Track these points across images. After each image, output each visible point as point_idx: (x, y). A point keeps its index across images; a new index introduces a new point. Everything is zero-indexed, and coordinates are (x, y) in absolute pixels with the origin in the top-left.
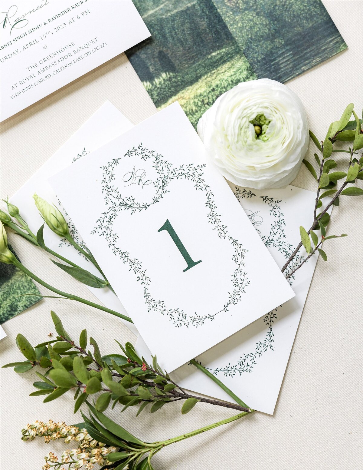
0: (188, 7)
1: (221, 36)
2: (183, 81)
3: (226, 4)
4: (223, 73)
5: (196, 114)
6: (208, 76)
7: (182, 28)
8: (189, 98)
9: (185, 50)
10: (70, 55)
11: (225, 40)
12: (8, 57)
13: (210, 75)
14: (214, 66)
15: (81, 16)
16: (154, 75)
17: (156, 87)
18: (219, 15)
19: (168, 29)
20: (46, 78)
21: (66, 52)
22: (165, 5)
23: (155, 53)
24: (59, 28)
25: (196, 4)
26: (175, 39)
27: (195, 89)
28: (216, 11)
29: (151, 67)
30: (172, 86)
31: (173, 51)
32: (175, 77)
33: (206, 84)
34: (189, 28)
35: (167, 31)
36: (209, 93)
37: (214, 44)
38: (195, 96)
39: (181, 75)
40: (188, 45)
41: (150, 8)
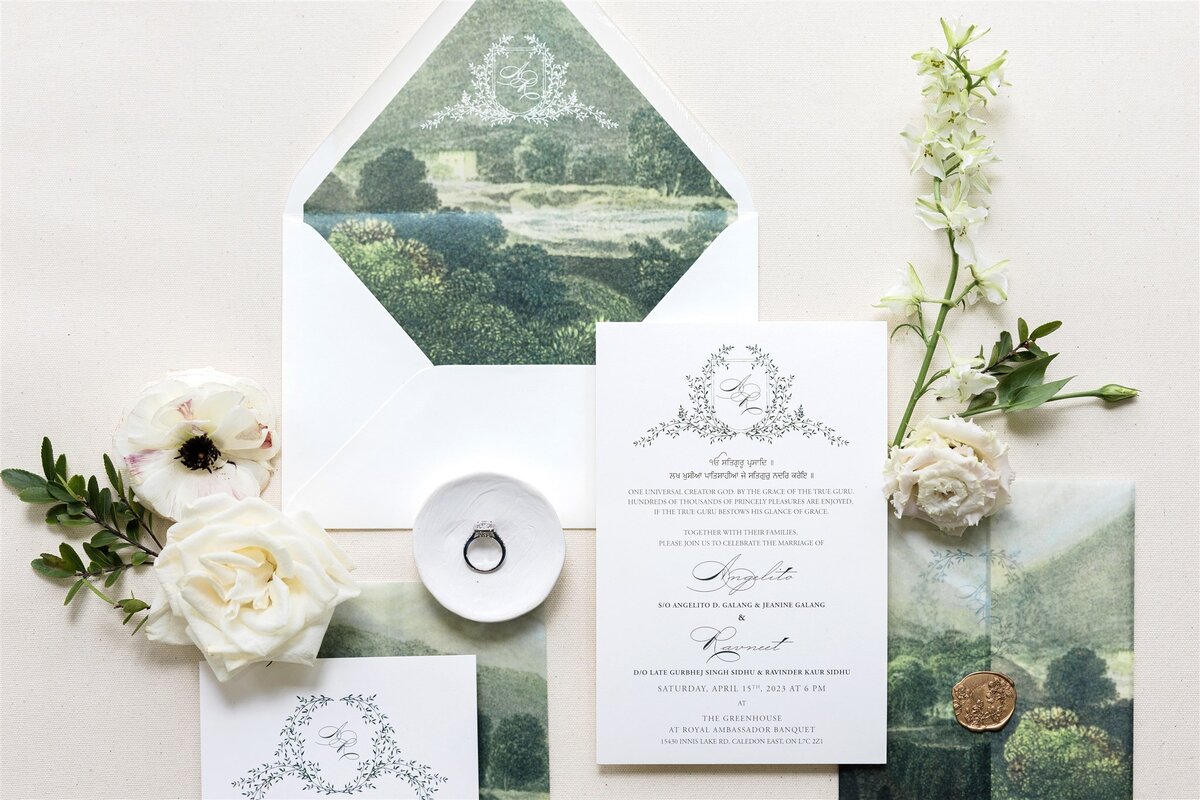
0: (955, 749)
3: (1007, 773)
7: (931, 772)
10: (768, 730)
12: (687, 689)
15: (810, 688)
18: (990, 782)
19: (913, 764)
20: (720, 741)
21: (765, 724)
22: (927, 730)
23: (878, 786)
24: (773, 689)
25: (968, 751)
26: (914, 782)
31: (903, 796)
34: (941, 778)
35: (910, 766)
41: (905, 723)
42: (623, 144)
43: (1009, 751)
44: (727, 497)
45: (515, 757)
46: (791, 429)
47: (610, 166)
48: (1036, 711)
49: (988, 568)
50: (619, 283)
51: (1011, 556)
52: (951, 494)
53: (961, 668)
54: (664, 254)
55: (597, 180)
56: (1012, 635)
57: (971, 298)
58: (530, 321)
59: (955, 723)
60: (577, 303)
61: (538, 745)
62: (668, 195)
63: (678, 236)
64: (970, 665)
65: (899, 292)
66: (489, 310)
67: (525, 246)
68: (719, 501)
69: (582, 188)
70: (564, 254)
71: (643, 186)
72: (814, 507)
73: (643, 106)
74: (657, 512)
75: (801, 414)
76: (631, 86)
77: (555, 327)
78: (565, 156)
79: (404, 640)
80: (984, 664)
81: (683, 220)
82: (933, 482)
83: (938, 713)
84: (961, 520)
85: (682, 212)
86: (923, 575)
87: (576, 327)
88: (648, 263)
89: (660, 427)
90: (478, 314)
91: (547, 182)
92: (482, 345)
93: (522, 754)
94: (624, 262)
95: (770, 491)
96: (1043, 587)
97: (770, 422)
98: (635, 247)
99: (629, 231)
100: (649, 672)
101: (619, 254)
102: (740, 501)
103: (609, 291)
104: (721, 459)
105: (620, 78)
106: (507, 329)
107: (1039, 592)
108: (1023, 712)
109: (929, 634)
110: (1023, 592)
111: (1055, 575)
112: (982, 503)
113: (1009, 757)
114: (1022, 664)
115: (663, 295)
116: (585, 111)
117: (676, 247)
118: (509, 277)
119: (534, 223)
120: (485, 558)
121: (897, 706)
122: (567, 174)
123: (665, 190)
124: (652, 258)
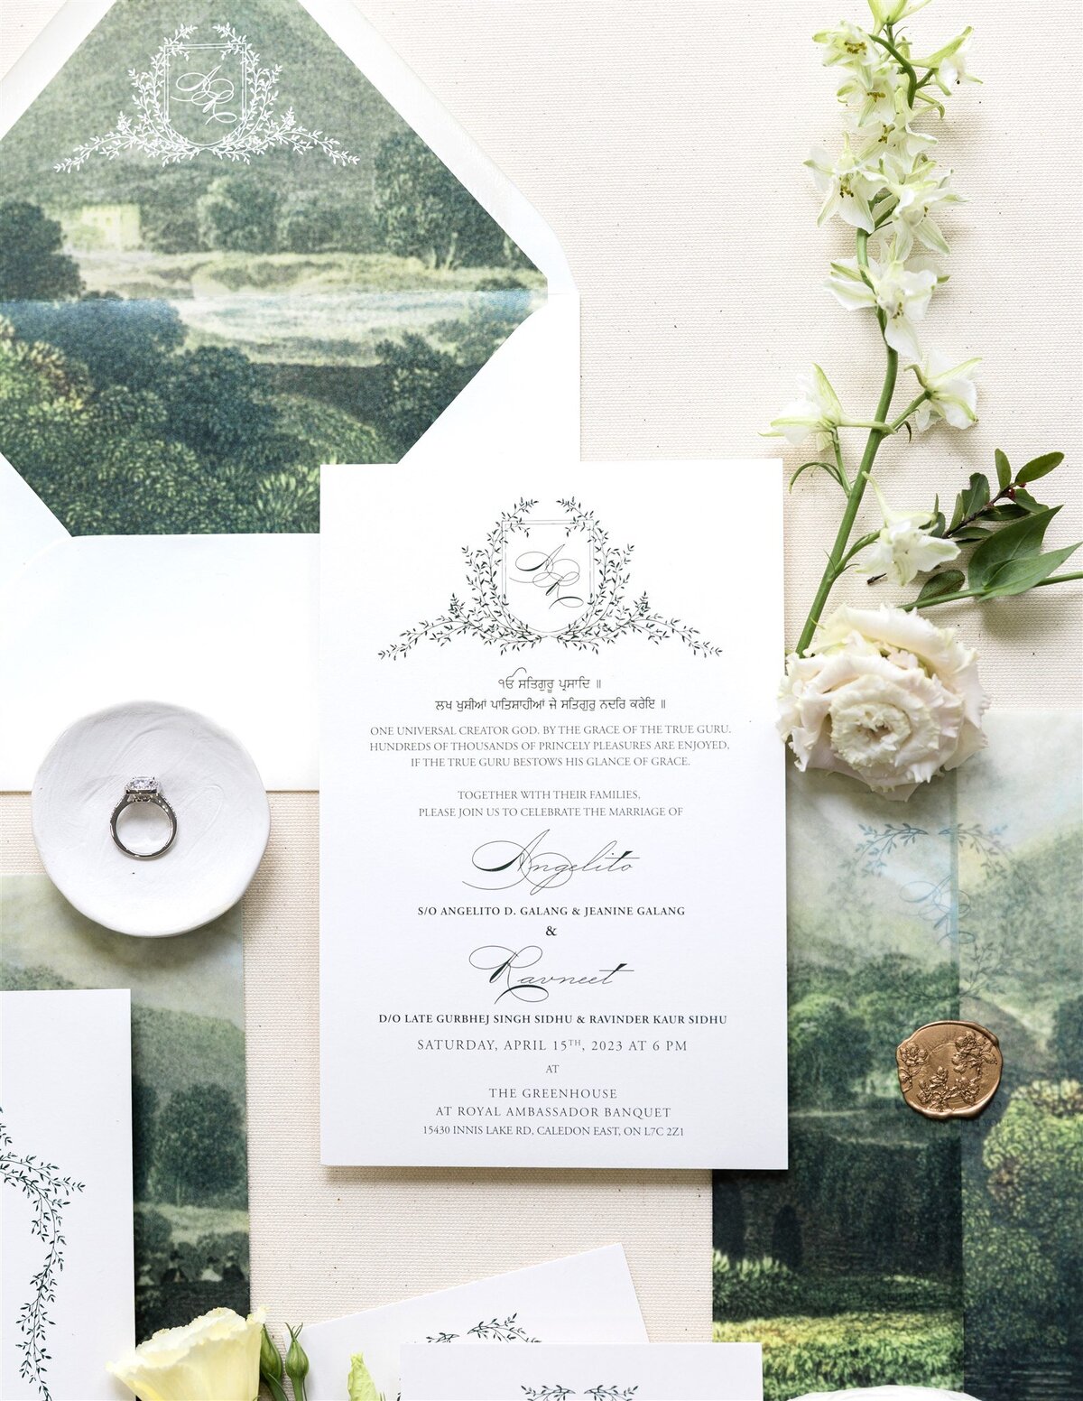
0: (902, 1147)
1: (937, 1249)
2: (800, 1299)
3: (988, 1187)
4: (896, 1329)
5: (790, 1383)
6: (861, 1318)
7: (863, 1185)
8: (793, 1342)
9: (843, 1235)
10: (594, 1112)
11: (941, 1264)
12: (465, 1045)
13: (866, 1319)
14: (886, 1306)
15: (663, 1045)
16: (747, 1249)
17: (737, 1276)
18: (960, 1202)
19: (832, 1170)
20: (518, 1130)
21: (589, 1103)
22: (855, 1116)
23: (775, 1205)
24: (603, 1045)
25: (923, 1150)
26: (836, 1201)
27: (816, 1329)
28: (957, 1189)
29: (749, 1229)
30: (771, 1296)
31: (817, 1222)
32: (790, 1280)
33: (847, 1332)
34: (879, 1194)
35: (828, 1173)
36: (841, 1355)
37: (912, 1258)
38: (807, 1344)
39: (804, 1282)
40: (856, 1227)
41: (819, 1103)
42: (366, 189)
43: (992, 1152)
44: (527, 738)
45: (195, 1154)
46: (629, 630)
47: (346, 223)
48: (1036, 1085)
49: (954, 854)
50: (360, 404)
51: (991, 835)
52: (884, 730)
53: (910, 1016)
54: (431, 359)
55: (326, 246)
56: (994, 963)
57: (921, 421)
58: (220, 465)
59: (901, 1105)
60: (295, 437)
61: (229, 1134)
62: (437, 266)
63: (453, 330)
64: (925, 1010)
65: (804, 411)
66: (157, 449)
67: (214, 349)
68: (514, 746)
69: (303, 258)
70: (274, 360)
71: (398, 254)
72: (666, 754)
73: (397, 129)
74: (415, 762)
75: (646, 606)
76: (378, 99)
77: (260, 474)
78: (276, 209)
79: (22, 966)
80: (948, 1009)
81: (461, 305)
82: (853, 710)
83: (873, 1088)
84: (904, 774)
85: (459, 293)
86: (847, 864)
87: (293, 474)
88: (406, 373)
89: (421, 629)
90: (140, 455)
91: (247, 250)
92: (147, 503)
93: (204, 1149)
94: (368, 372)
95: (595, 730)
96: (1044, 884)
97: (595, 618)
98: (386, 349)
99: (376, 324)
100: (403, 1019)
101: (361, 359)
102: (548, 746)
103: (345, 418)
104: (516, 678)
105: (362, 87)
106: (185, 478)
107: (1039, 891)
108: (1013, 1088)
109: (857, 960)
110: (1012, 891)
111: (1064, 864)
112: (934, 745)
113: (991, 1161)
114: (1011, 1010)
115: (430, 423)
116: (306, 139)
117: (450, 348)
118: (188, 398)
119: (227, 314)
120: (143, 837)
121: (807, 1076)
122: (279, 238)
123: (432, 259)
124: (411, 365)
